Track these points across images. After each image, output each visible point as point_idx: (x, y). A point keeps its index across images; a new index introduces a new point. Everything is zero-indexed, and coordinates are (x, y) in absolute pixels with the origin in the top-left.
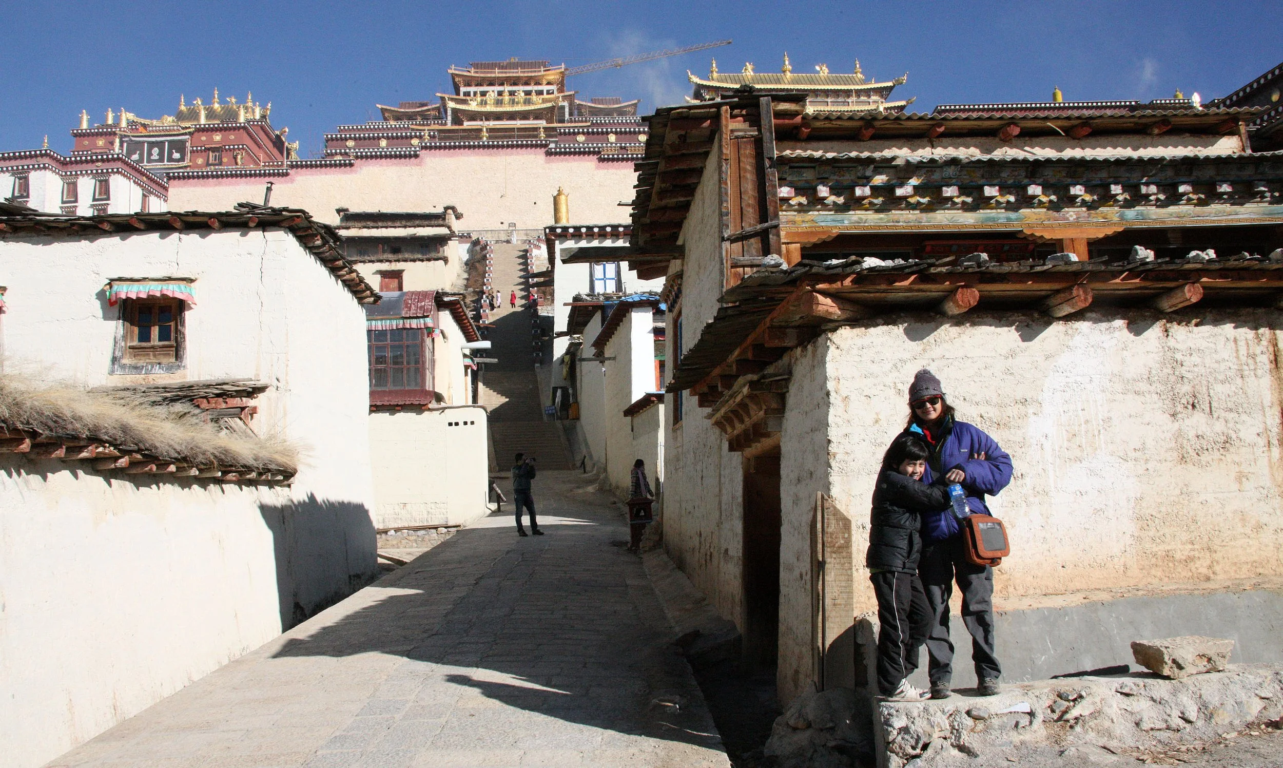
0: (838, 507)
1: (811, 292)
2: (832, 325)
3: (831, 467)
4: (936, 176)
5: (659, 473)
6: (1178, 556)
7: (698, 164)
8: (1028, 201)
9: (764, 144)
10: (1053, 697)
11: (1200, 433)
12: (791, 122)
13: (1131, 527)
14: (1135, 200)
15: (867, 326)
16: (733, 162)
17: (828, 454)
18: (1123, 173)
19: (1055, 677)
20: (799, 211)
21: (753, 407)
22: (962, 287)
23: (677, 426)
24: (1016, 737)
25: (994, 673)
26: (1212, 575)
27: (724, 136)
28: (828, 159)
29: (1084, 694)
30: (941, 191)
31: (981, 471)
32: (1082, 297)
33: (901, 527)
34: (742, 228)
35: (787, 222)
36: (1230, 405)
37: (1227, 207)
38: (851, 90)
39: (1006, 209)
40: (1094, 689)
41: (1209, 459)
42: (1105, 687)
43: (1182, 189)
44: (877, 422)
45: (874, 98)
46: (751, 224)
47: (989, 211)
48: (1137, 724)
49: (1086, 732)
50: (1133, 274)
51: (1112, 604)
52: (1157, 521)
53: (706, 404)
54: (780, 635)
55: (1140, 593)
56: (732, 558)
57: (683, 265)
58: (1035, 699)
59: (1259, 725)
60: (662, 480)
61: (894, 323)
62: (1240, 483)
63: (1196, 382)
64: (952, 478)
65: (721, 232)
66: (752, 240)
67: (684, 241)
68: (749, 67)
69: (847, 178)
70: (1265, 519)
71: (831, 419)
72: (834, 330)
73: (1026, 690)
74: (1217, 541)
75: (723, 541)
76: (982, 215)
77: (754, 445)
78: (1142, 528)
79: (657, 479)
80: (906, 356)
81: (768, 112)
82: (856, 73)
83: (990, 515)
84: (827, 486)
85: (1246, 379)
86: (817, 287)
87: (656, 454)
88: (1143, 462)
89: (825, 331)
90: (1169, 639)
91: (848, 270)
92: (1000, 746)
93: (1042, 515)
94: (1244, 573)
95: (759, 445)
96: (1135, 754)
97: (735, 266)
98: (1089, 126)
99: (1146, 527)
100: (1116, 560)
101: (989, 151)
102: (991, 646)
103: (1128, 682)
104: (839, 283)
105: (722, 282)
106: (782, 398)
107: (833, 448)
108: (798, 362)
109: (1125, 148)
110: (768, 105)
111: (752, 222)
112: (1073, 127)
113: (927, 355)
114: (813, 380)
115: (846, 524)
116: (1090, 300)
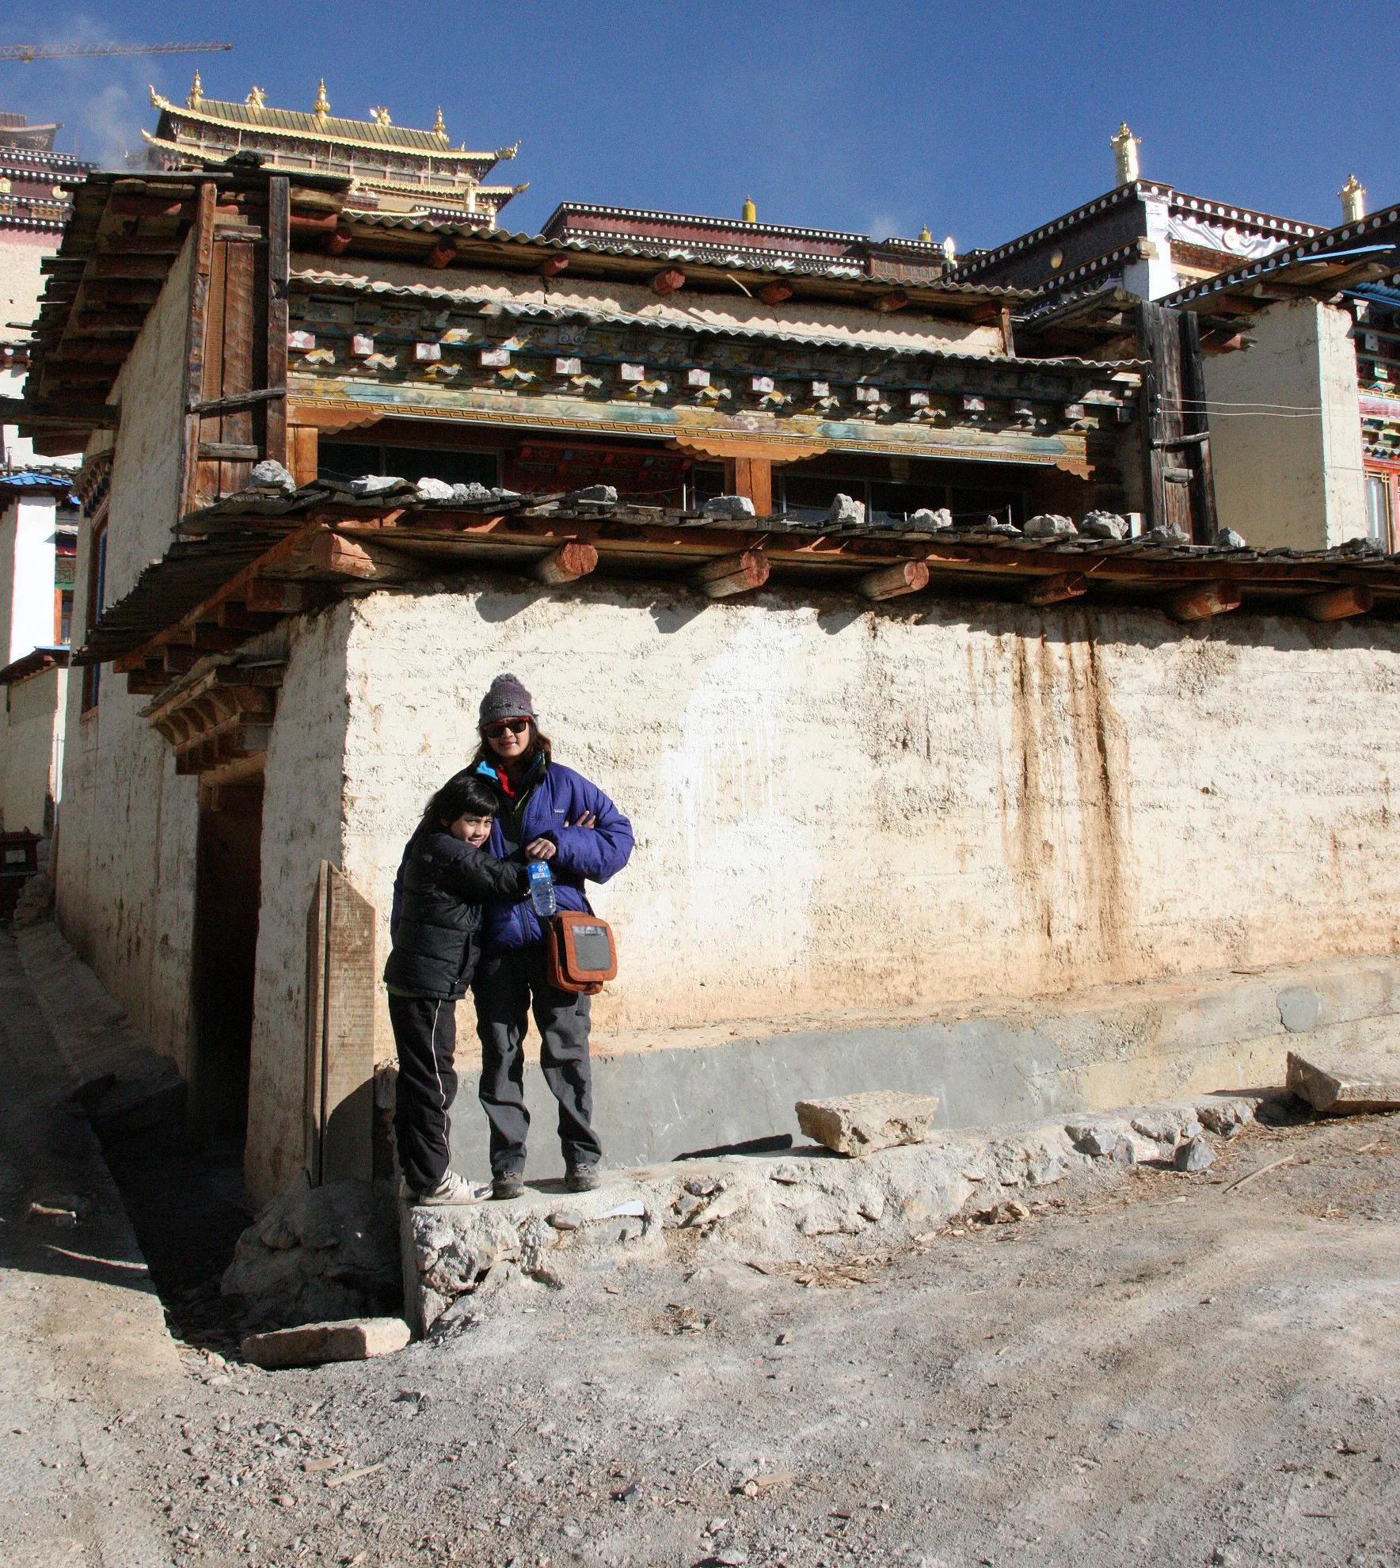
0: (355, 885)
1: (330, 532)
2: (359, 587)
3: (345, 821)
4: (549, 339)
5: (53, 787)
6: (870, 968)
7: (154, 274)
8: (687, 394)
9: (272, 257)
10: (679, 1190)
11: (911, 785)
12: (320, 223)
13: (805, 925)
14: (848, 409)
15: (417, 593)
16: (216, 277)
17: (343, 799)
18: (832, 365)
19: (683, 1157)
20: (320, 374)
21: (221, 709)
22: (572, 541)
23: (89, 714)
24: (621, 1255)
25: (590, 1155)
26: (915, 997)
27: (204, 234)
28: (374, 294)
29: (723, 1184)
30: (553, 364)
31: (582, 843)
32: (754, 571)
33: (455, 927)
34: (222, 393)
35: (301, 390)
36: (956, 745)
37: (976, 433)
38: (425, 158)
39: (653, 403)
40: (740, 1175)
41: (922, 824)
42: (755, 1170)
43: (915, 399)
44: (424, 749)
45: (462, 175)
46: (238, 389)
47: (626, 403)
48: (799, 1227)
49: (725, 1242)
50: (832, 541)
51: (771, 1043)
52: (842, 915)
53: (141, 688)
54: (252, 1087)
55: (813, 1025)
56: (173, 951)
57: (115, 440)
58: (652, 1194)
59: (965, 1219)
60: (58, 798)
61: (461, 590)
62: (963, 861)
63: (910, 708)
64: (536, 852)
65: (185, 396)
66: (238, 416)
67: (120, 400)
68: (259, 95)
69: (405, 327)
70: (993, 914)
71: (350, 742)
72: (364, 595)
73: (640, 1178)
74: (927, 947)
75: (159, 921)
76: (614, 409)
77: (220, 767)
78: (821, 927)
79: (49, 798)
80: (477, 644)
81: (283, 202)
82: (436, 131)
83: (590, 912)
84: (339, 851)
85: (981, 708)
86: (340, 525)
87: (49, 754)
88: (827, 827)
89: (348, 596)
90: (849, 1097)
91: (393, 502)
92: (596, 1269)
93: (674, 904)
94: (959, 994)
95: (227, 767)
96: (793, 1273)
97: (204, 456)
98: (789, 286)
99: (827, 926)
100: (781, 974)
101: (634, 308)
102: (586, 1115)
103: (788, 1163)
104: (376, 522)
105: (182, 483)
106: (272, 697)
107: (350, 790)
108: (303, 640)
109: (839, 326)
110: (283, 191)
111: (240, 386)
112: (765, 285)
113: (510, 646)
114: (324, 673)
115: (367, 914)
116: (766, 576)
